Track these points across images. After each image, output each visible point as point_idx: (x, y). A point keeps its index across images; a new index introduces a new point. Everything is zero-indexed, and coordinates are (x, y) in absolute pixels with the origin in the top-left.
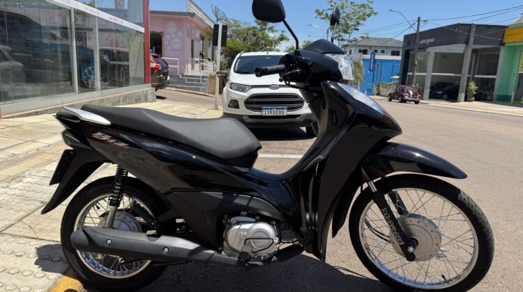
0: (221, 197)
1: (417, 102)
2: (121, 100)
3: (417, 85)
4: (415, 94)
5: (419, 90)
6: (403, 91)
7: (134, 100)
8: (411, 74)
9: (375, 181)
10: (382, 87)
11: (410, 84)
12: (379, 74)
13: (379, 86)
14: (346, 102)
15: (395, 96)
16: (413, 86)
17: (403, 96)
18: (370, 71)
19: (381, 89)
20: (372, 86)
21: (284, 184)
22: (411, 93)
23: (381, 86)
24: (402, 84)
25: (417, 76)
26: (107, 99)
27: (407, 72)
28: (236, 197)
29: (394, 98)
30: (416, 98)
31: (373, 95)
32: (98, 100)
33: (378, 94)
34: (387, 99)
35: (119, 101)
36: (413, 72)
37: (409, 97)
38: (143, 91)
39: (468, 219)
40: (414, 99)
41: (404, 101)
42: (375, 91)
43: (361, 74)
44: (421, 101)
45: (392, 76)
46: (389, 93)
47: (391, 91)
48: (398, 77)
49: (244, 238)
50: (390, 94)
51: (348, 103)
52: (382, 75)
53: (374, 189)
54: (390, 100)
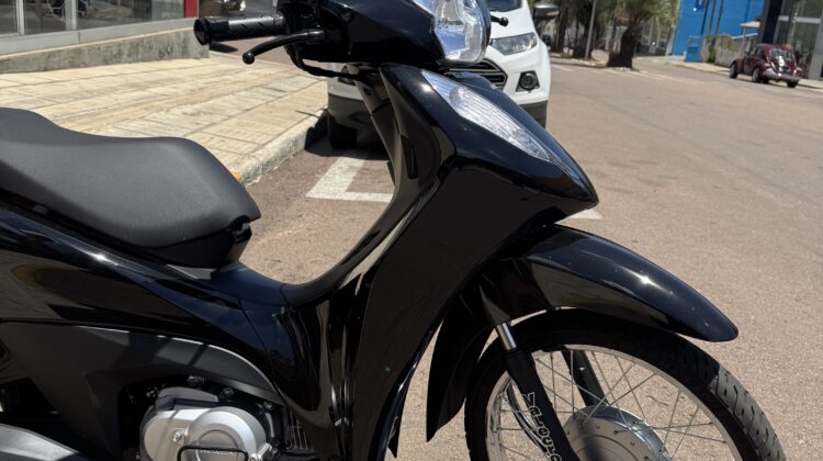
0: (125, 342)
1: (792, 84)
2: (125, 50)
3: (798, 46)
4: (789, 66)
5: (798, 56)
6: (764, 58)
7: (155, 52)
8: (785, 18)
9: (514, 322)
10: (721, 44)
11: (781, 42)
12: (716, 15)
13: (714, 42)
14: (432, 121)
15: (746, 68)
16: (789, 46)
17: (762, 69)
18: (697, 6)
19: (718, 49)
20: (700, 42)
21: (283, 319)
22: (782, 62)
23: (717, 43)
24: (764, 41)
25: (799, 24)
26: (90, 49)
27: (778, 14)
28: (164, 343)
29: (743, 72)
30: (791, 73)
31: (700, 61)
32: (69, 51)
33: (711, 61)
34: (727, 71)
35: (120, 53)
36: (791, 16)
37: (777, 71)
38: (178, 34)
39: (729, 439)
40: (788, 77)
41: (763, 79)
42: (704, 52)
43: (673, 14)
44: (802, 81)
45: (746, 21)
46: (732, 60)
47: (738, 56)
48: (756, 24)
49: (182, 443)
50: (735, 62)
51: (437, 125)
52: (724, 16)
53: (510, 343)
54: (734, 76)
